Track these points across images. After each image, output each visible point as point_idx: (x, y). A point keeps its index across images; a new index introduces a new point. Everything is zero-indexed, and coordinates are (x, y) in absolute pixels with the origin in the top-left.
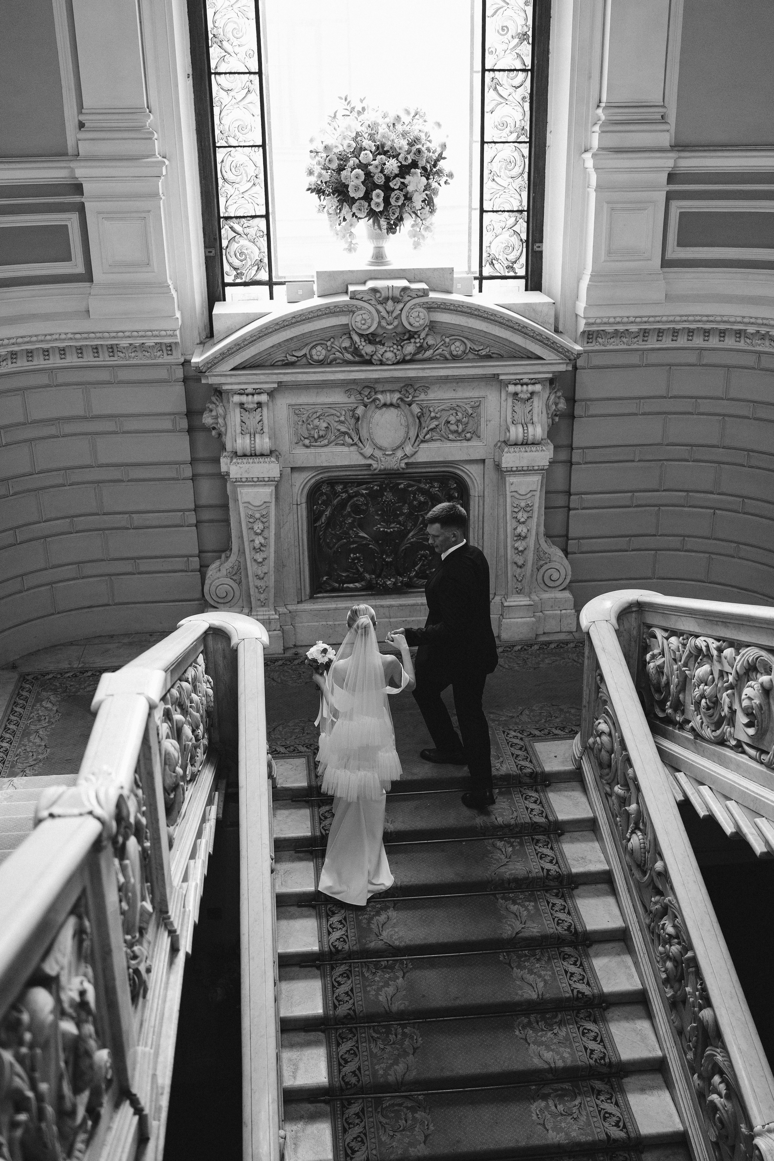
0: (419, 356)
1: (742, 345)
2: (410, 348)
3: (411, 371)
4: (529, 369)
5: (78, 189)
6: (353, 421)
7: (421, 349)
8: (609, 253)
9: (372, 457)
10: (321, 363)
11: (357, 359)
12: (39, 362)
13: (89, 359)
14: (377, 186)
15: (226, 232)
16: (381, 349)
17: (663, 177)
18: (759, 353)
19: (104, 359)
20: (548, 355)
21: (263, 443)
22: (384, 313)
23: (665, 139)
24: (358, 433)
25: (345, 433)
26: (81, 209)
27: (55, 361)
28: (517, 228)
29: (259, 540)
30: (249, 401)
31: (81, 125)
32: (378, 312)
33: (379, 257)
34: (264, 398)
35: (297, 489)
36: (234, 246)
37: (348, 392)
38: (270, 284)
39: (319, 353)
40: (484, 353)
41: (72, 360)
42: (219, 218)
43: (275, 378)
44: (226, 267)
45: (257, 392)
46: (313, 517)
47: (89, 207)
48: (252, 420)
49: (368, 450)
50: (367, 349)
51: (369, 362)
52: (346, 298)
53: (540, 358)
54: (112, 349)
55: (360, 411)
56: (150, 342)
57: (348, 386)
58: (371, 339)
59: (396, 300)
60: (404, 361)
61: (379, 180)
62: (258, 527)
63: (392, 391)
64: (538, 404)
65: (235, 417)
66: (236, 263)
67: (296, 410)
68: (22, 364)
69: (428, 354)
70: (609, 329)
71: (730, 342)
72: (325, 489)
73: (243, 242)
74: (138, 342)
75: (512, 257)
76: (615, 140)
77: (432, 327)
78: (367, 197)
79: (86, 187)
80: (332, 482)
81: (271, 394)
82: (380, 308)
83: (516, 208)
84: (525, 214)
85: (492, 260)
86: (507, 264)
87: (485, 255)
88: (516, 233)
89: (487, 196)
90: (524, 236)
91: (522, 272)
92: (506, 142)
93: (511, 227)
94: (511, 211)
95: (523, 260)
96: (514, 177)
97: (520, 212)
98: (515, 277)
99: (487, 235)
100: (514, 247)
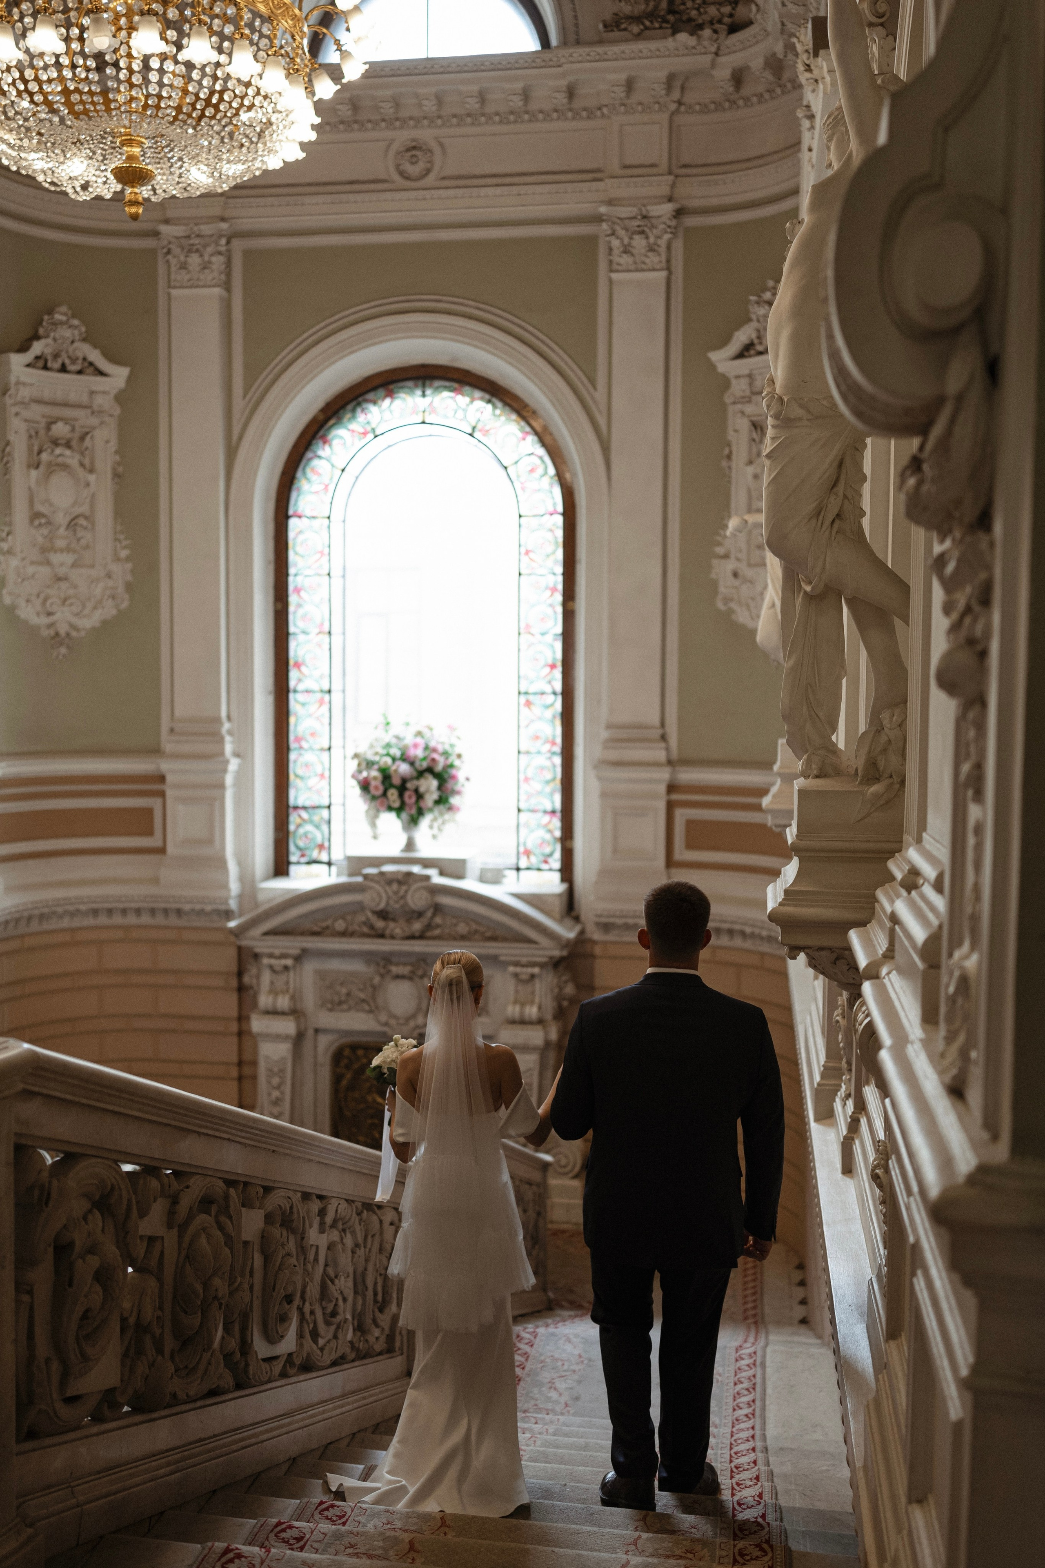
0: (429, 934)
1: (748, 945)
2: (417, 926)
3: (418, 947)
4: (525, 952)
5: (162, 779)
6: (370, 989)
7: (429, 927)
8: (615, 851)
9: (386, 1024)
10: (343, 934)
11: (372, 932)
12: (118, 920)
13: (160, 920)
14: (392, 786)
15: (294, 819)
16: (392, 925)
17: (662, 788)
18: (763, 955)
19: (173, 921)
20: (544, 941)
21: (283, 1002)
22: (391, 894)
23: (660, 755)
24: (375, 1001)
25: (363, 1001)
26: (162, 794)
27: (131, 919)
28: (551, 827)
29: (276, 1094)
30: (278, 963)
31: (172, 730)
32: (386, 892)
33: (410, 845)
34: (289, 962)
35: (321, 1048)
36: (301, 831)
37: (368, 962)
38: (329, 864)
39: (340, 925)
40: (488, 934)
41: (146, 919)
42: (288, 806)
43: (298, 944)
44: (292, 848)
45: (283, 956)
46: (337, 1079)
47: (169, 793)
48: (280, 981)
49: (383, 1018)
50: (380, 924)
51: (382, 936)
52: (359, 879)
53: (535, 943)
54: (179, 912)
55: (377, 980)
56: (208, 908)
57: (368, 957)
58: (383, 915)
59: (400, 883)
60: (412, 937)
61: (396, 781)
62: (276, 1081)
63: (405, 964)
64: (540, 987)
65: (266, 977)
66: (301, 844)
67: (321, 975)
68: (103, 920)
69: (437, 932)
70: (620, 921)
71: (738, 942)
72: (347, 1052)
73: (309, 828)
74: (198, 907)
75: (548, 850)
76: (614, 755)
77: (438, 909)
78: (385, 794)
79: (169, 778)
80: (354, 1047)
81: (298, 959)
82: (388, 889)
83: (549, 808)
84: (559, 814)
85: (528, 853)
86: (542, 858)
87: (522, 849)
88: (550, 831)
89: (523, 797)
90: (558, 834)
91: (557, 865)
92: (539, 752)
93: (546, 825)
94: (545, 812)
95: (558, 855)
96: (548, 782)
97: (553, 812)
98: (551, 870)
99: (523, 832)
100: (549, 843)
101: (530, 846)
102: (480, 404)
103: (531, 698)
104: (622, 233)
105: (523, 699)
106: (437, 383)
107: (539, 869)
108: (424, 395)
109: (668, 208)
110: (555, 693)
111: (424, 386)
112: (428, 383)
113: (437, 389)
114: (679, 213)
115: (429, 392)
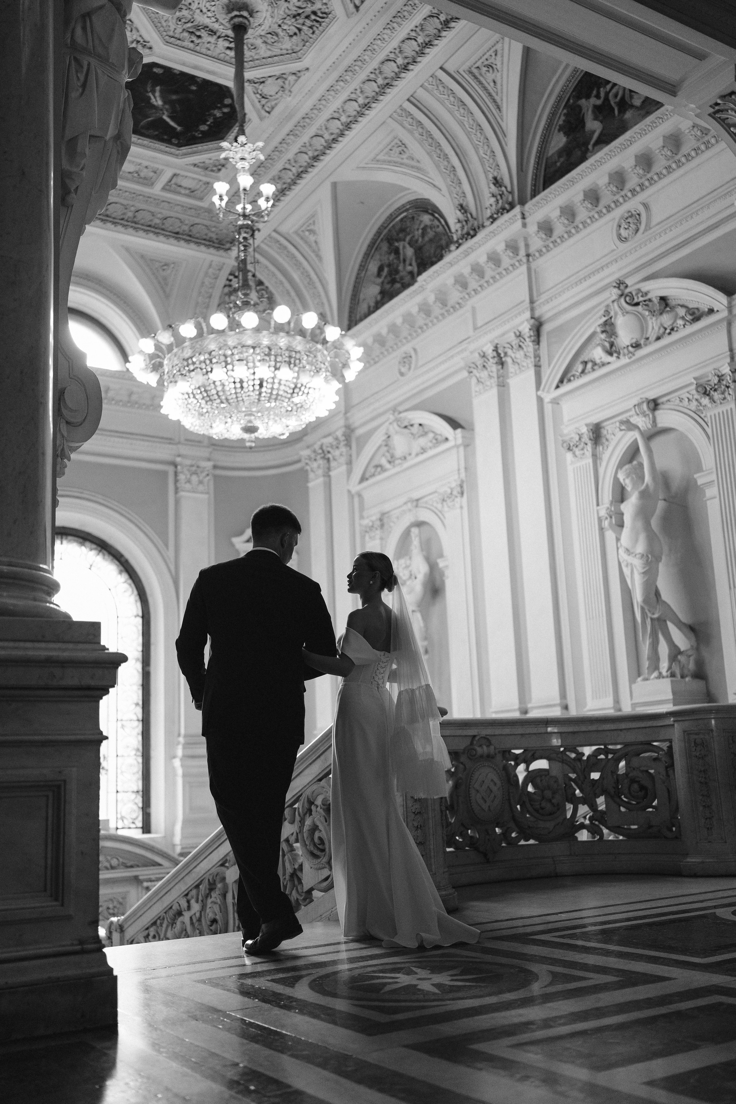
28: (136, 801)
40: (129, 864)
53: (160, 865)
75: (134, 816)
83: (135, 790)
84: (141, 793)
85: (122, 818)
86: (131, 821)
87: (119, 816)
88: (136, 804)
89: (119, 784)
90: (140, 805)
91: (140, 825)
92: (129, 756)
93: (133, 800)
94: (133, 792)
95: (140, 818)
96: (134, 774)
97: (138, 792)
98: (137, 828)
99: (120, 805)
100: (134, 811)
101: (124, 814)
102: (93, 553)
103: (124, 723)
104: (187, 472)
105: (120, 724)
106: (70, 538)
107: (130, 828)
108: (62, 543)
109: (210, 464)
110: (138, 720)
111: (62, 538)
112: (64, 537)
113: (70, 541)
114: (215, 467)
115: (65, 542)
